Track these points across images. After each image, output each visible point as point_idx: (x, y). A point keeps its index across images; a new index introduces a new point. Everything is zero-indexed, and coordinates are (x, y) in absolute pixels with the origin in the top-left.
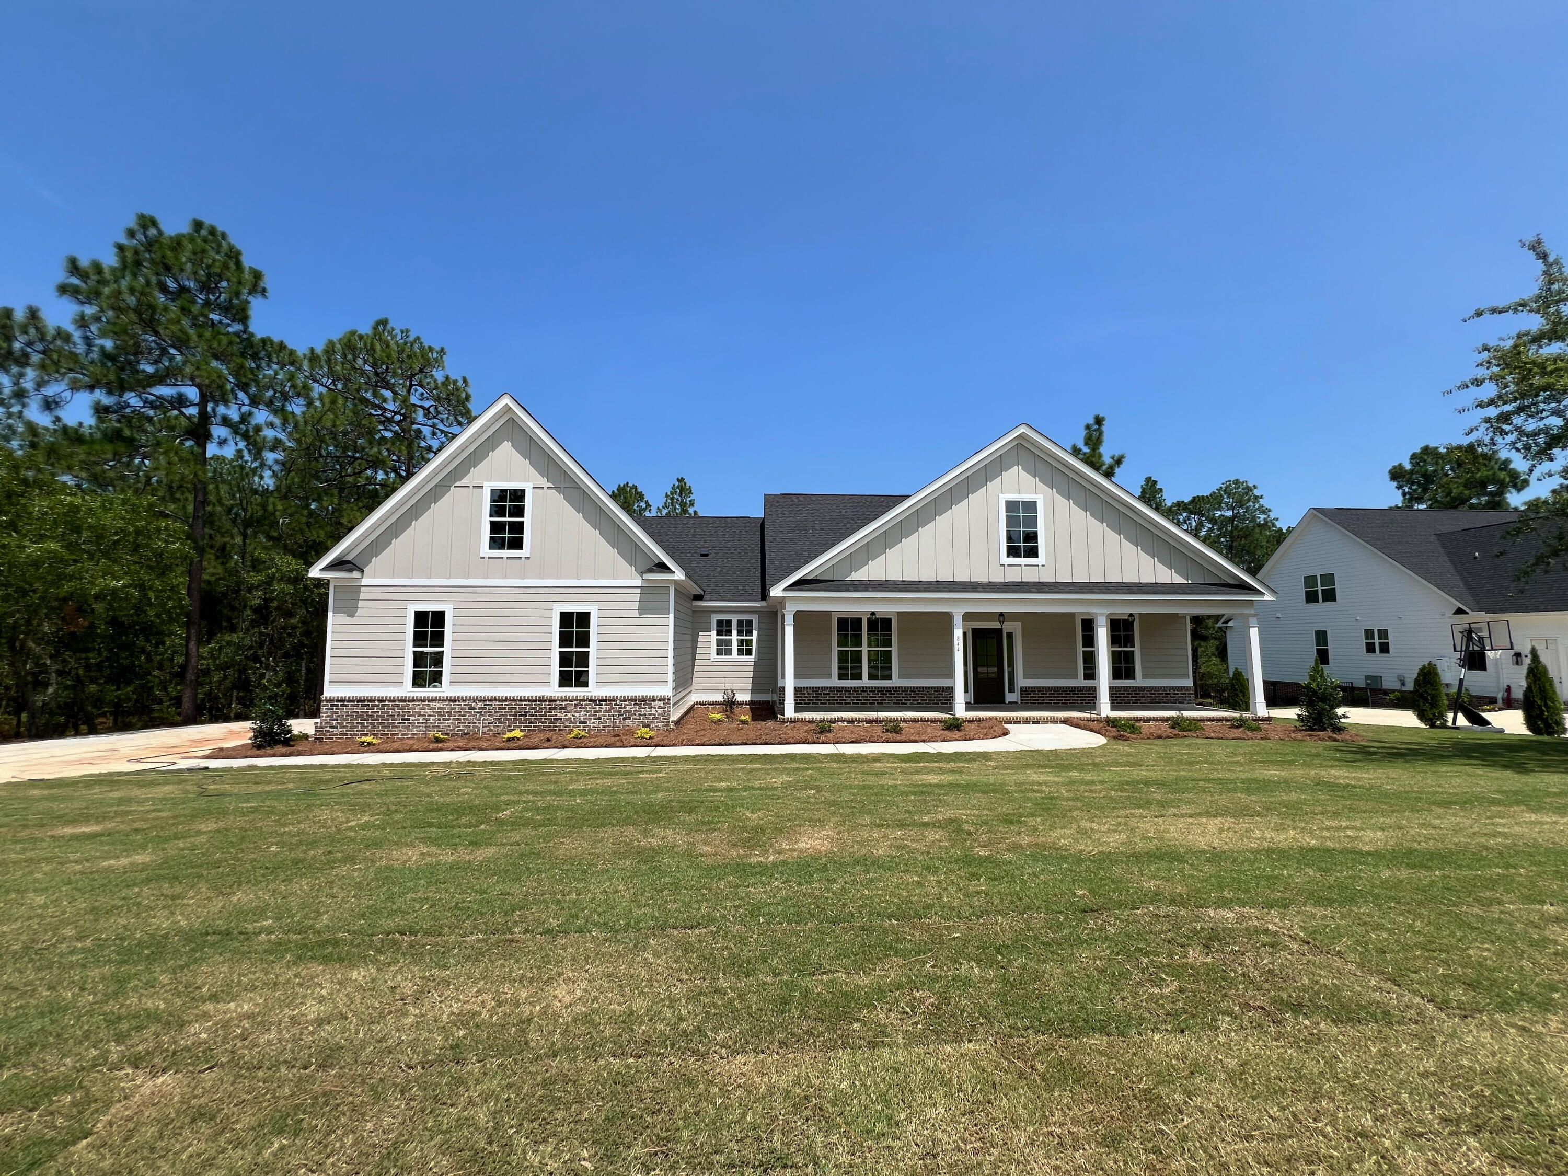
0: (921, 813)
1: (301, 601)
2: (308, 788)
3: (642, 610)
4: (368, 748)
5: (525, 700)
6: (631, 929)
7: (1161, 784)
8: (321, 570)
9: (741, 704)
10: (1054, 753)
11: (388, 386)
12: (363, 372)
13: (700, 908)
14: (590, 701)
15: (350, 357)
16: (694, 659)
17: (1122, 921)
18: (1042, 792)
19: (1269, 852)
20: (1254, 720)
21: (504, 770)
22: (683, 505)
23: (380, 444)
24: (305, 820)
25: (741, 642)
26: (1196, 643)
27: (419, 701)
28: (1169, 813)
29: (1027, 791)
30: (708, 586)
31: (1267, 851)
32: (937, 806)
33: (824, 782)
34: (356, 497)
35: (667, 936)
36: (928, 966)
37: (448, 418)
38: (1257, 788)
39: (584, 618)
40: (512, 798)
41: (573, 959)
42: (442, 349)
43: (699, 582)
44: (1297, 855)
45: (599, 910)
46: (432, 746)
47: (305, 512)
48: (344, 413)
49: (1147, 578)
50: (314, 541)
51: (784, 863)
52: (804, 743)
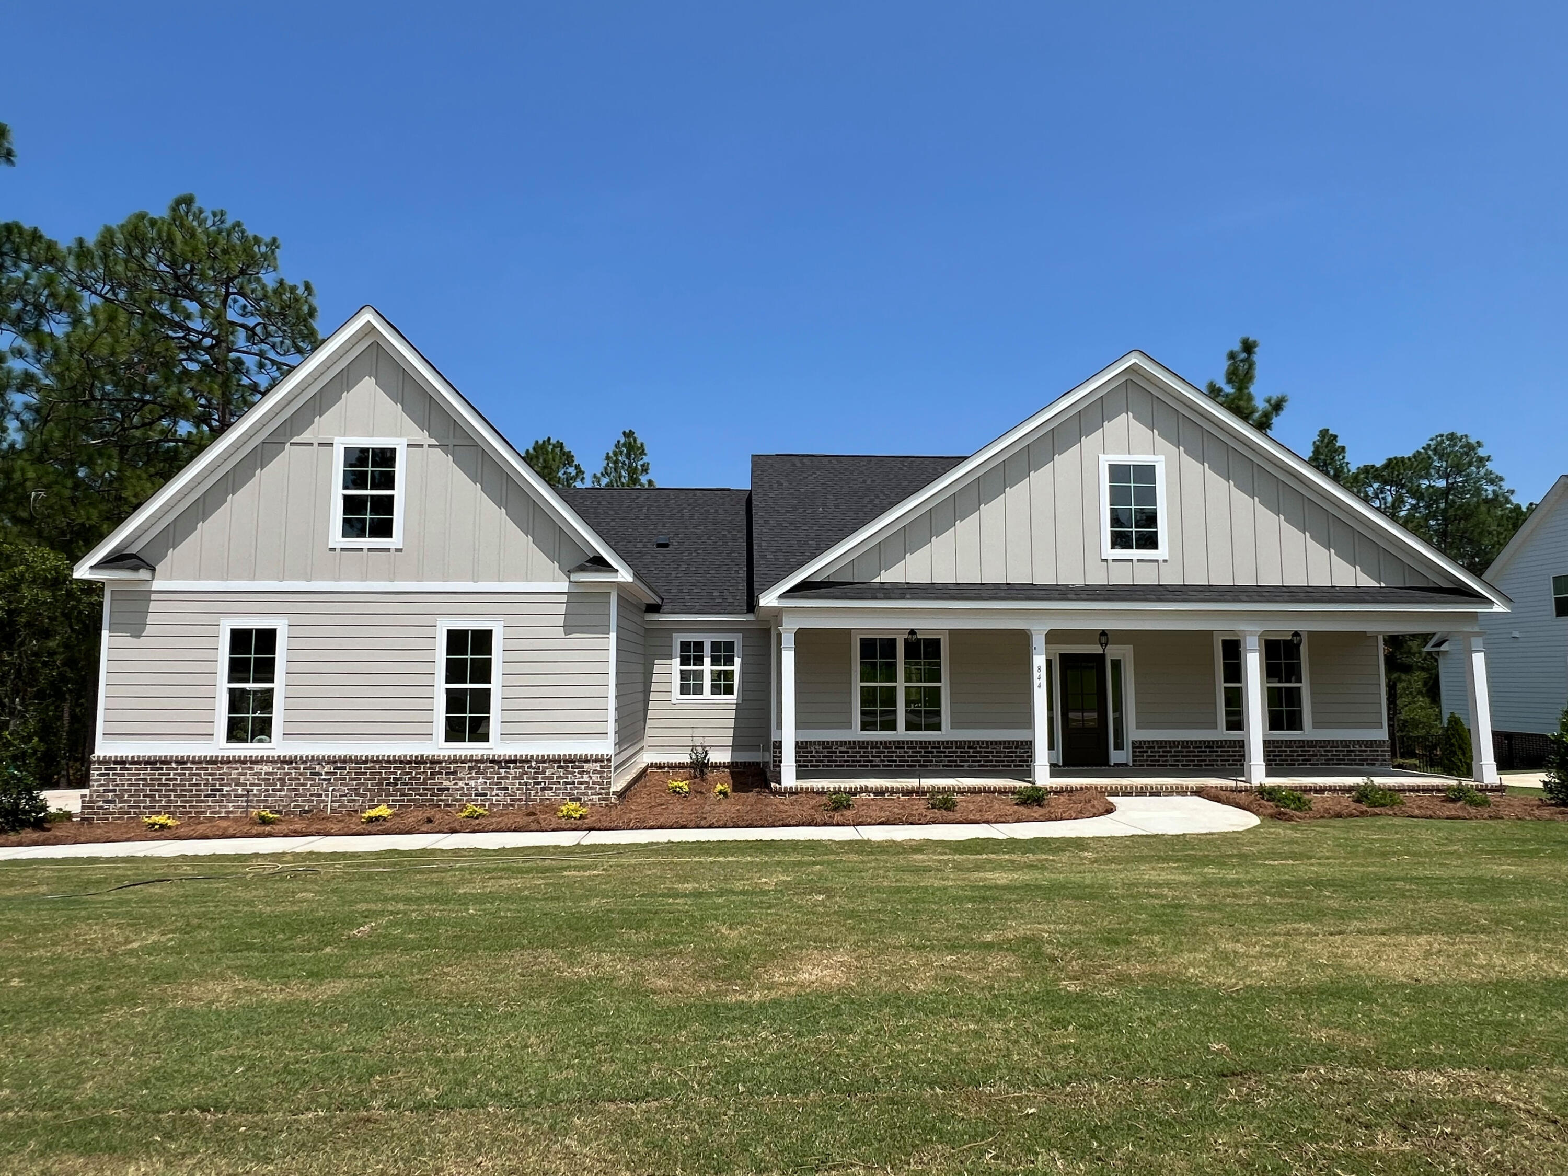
0: (981, 928)
1: (63, 614)
2: (70, 893)
3: (569, 628)
4: (162, 832)
5: (395, 762)
6: (545, 1103)
7: (1336, 884)
8: (91, 567)
9: (716, 766)
10: (1181, 839)
11: (194, 295)
12: (156, 274)
13: (649, 1072)
14: (492, 762)
15: (136, 252)
16: (646, 701)
17: (1277, 1089)
18: (1163, 896)
19: (1498, 986)
20: (1480, 791)
21: (362, 865)
22: (632, 472)
23: (180, 381)
24: (63, 940)
25: (716, 676)
26: (1395, 676)
27: (236, 762)
28: (1352, 928)
29: (1139, 895)
30: (668, 591)
31: (1496, 984)
32: (1006, 919)
33: (839, 882)
34: (145, 459)
35: (599, 1113)
36: (988, 1157)
37: (282, 342)
38: (1482, 891)
39: (483, 639)
40: (373, 907)
41: (459, 1147)
42: (274, 240)
43: (654, 585)
44: (1541, 991)
45: (500, 1073)
46: (257, 829)
47: (69, 483)
48: (128, 334)
49: (1320, 580)
50: (83, 525)
51: (776, 1003)
52: (809, 825)
